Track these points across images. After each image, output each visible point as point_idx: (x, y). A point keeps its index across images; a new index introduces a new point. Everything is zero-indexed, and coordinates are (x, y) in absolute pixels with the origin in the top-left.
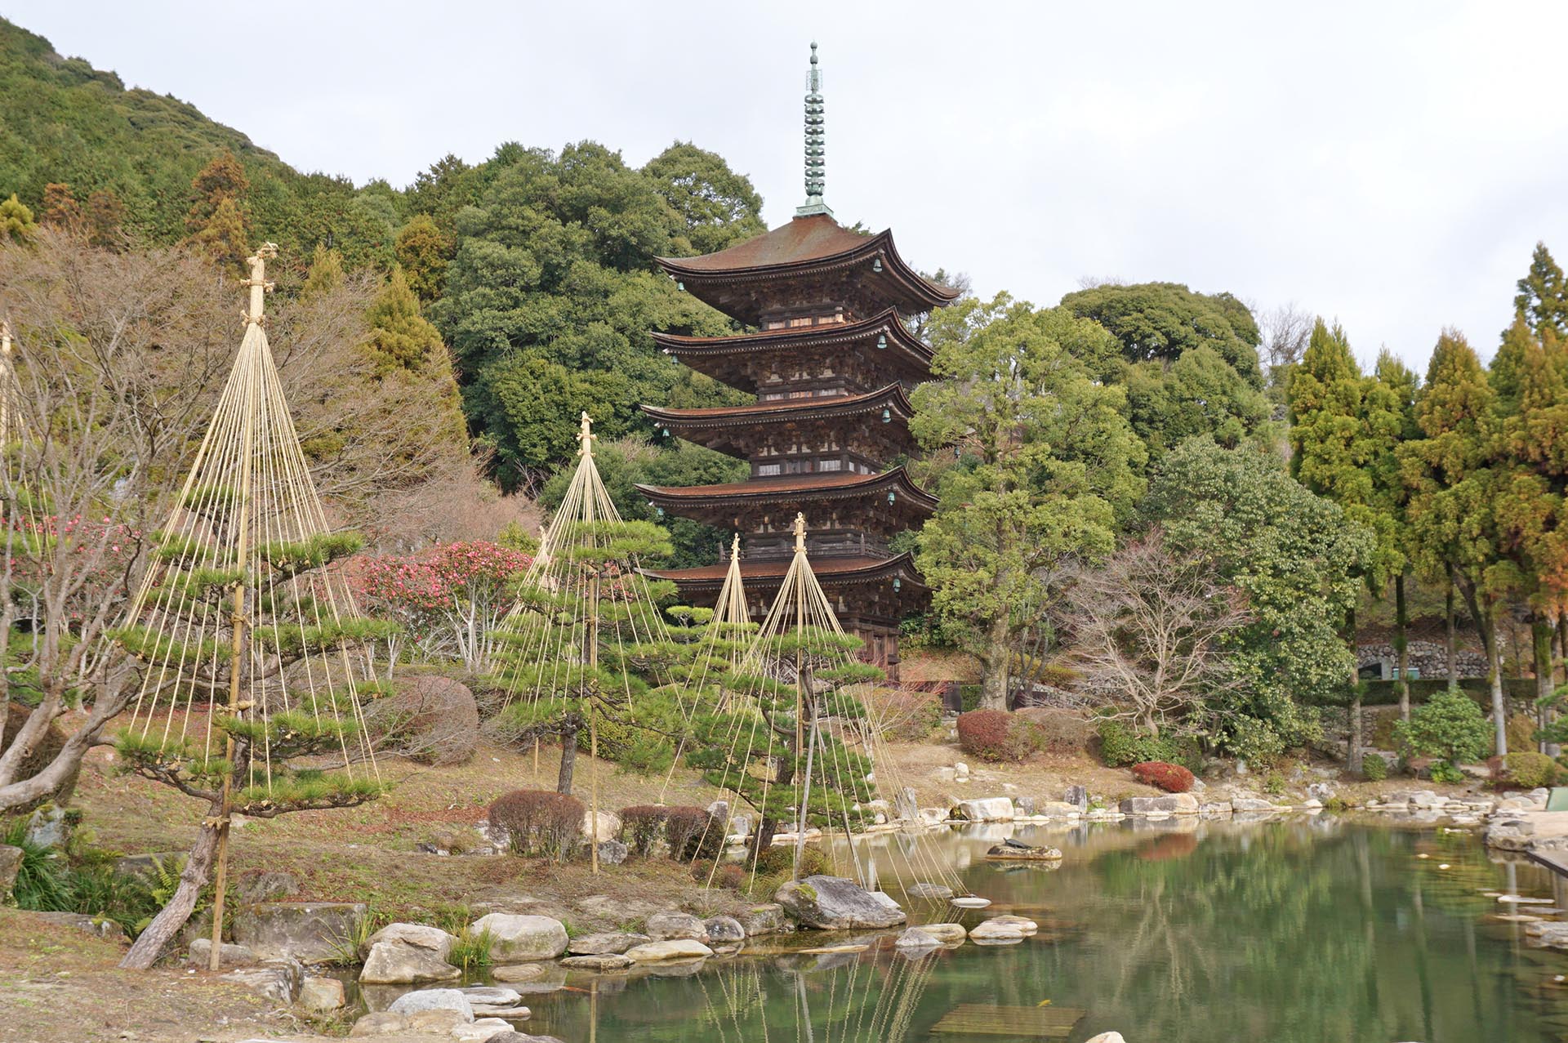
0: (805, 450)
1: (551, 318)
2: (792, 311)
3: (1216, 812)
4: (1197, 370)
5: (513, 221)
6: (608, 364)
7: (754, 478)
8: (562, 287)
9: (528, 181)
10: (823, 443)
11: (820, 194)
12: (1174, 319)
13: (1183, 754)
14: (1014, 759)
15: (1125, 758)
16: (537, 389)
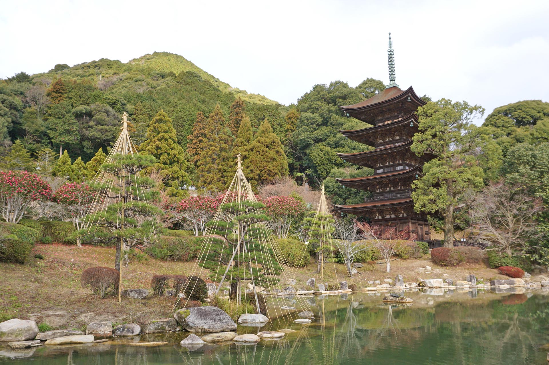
0: (391, 163)
1: (325, 133)
2: (385, 119)
3: (533, 286)
4: (544, 128)
5: (314, 106)
6: (343, 145)
7: (375, 174)
8: (329, 124)
9: (319, 93)
10: (397, 161)
11: (394, 80)
12: (535, 111)
13: (522, 263)
14: (452, 265)
15: (497, 265)
16: (321, 155)
